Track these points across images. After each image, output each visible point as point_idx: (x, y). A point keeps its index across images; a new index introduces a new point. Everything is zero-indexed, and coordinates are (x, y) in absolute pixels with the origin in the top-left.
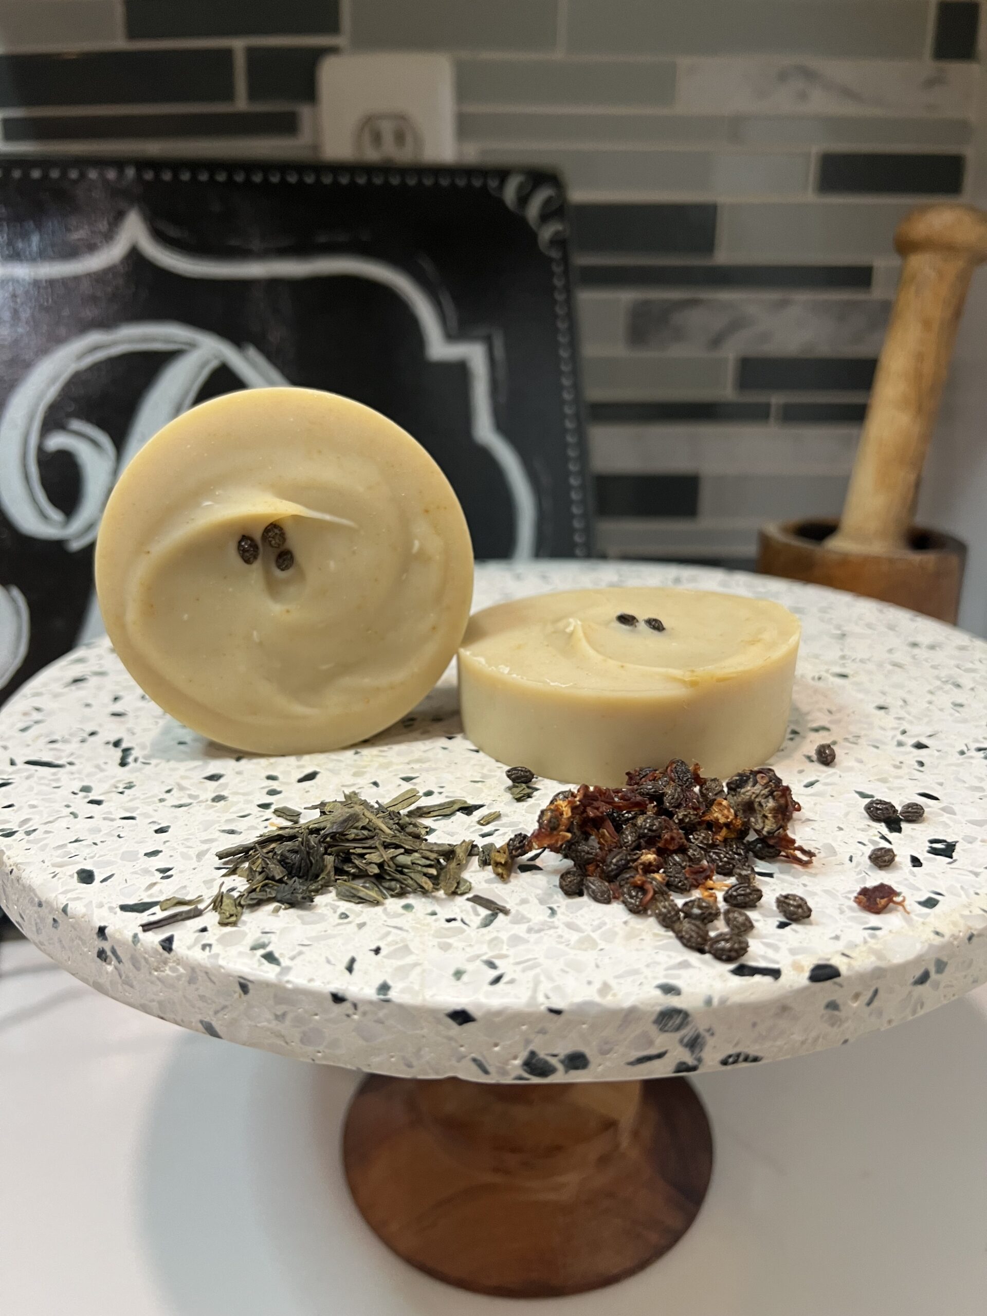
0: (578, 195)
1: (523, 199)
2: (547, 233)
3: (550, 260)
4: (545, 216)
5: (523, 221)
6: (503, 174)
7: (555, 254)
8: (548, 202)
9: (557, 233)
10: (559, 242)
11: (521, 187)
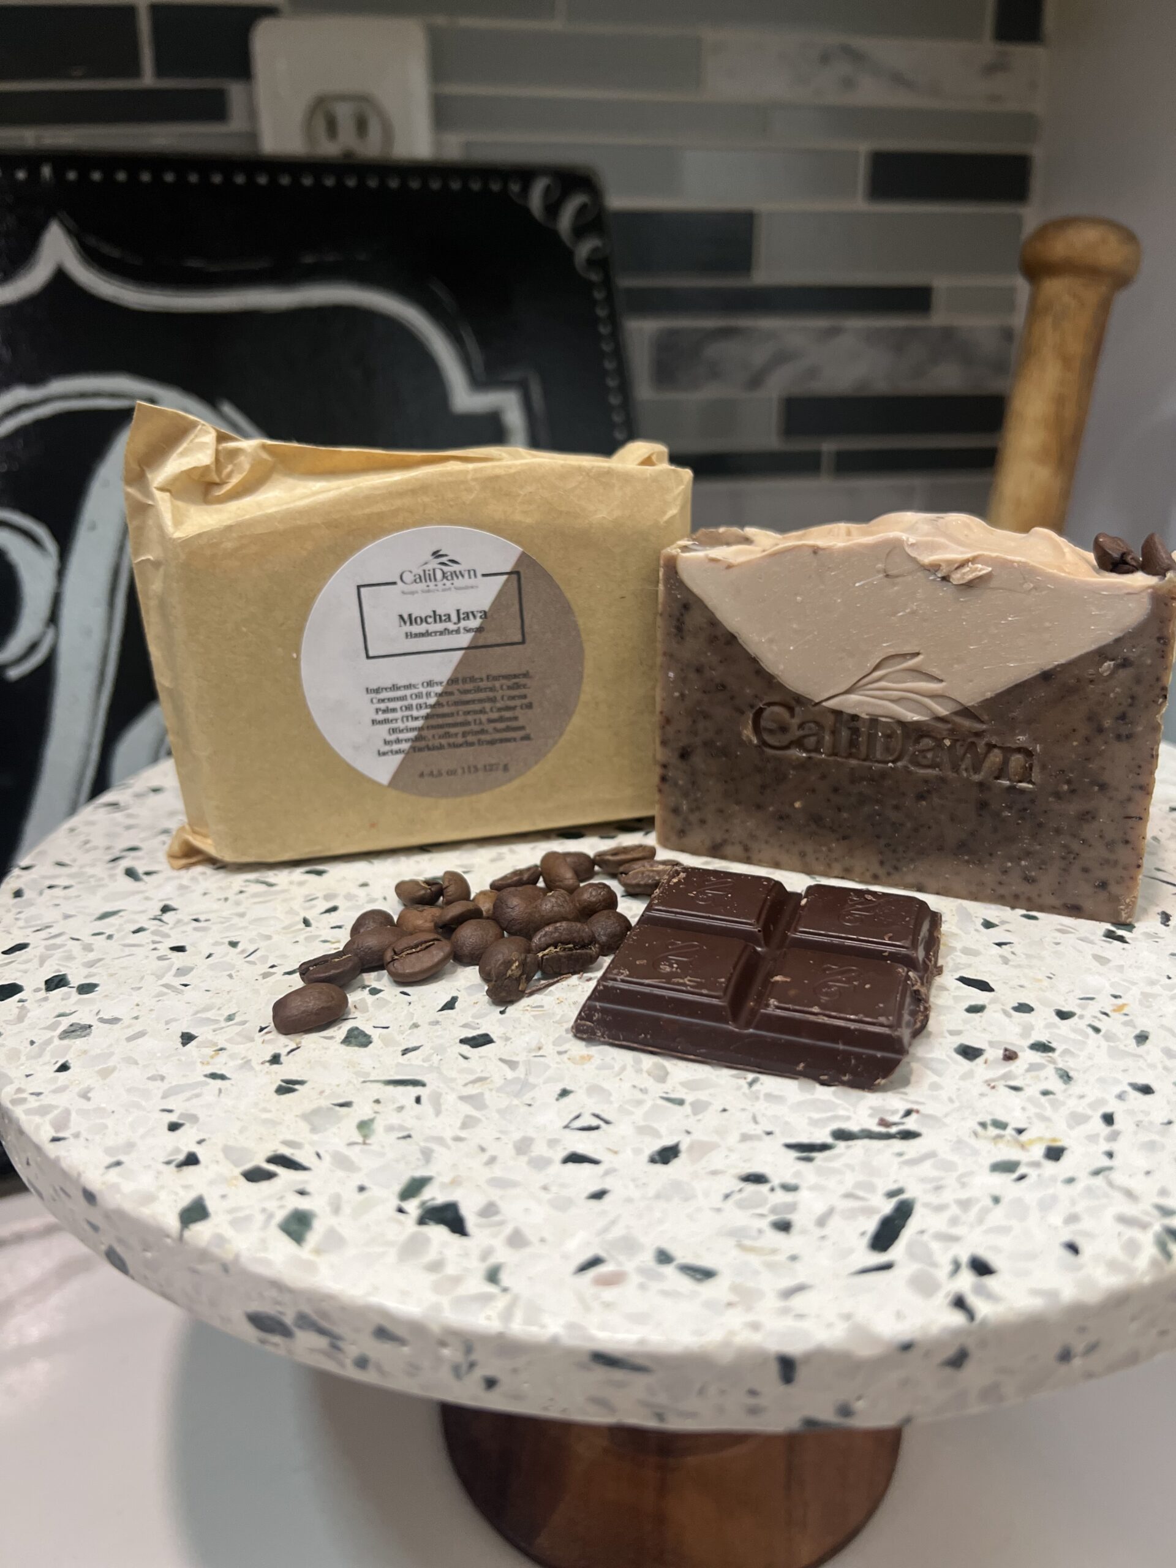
0: (617, 201)
1: (553, 209)
2: (584, 250)
3: (590, 285)
4: (580, 230)
5: (554, 234)
6: (526, 175)
7: (594, 277)
8: (582, 210)
9: (595, 250)
10: (599, 262)
11: (548, 190)
